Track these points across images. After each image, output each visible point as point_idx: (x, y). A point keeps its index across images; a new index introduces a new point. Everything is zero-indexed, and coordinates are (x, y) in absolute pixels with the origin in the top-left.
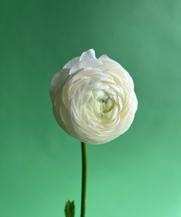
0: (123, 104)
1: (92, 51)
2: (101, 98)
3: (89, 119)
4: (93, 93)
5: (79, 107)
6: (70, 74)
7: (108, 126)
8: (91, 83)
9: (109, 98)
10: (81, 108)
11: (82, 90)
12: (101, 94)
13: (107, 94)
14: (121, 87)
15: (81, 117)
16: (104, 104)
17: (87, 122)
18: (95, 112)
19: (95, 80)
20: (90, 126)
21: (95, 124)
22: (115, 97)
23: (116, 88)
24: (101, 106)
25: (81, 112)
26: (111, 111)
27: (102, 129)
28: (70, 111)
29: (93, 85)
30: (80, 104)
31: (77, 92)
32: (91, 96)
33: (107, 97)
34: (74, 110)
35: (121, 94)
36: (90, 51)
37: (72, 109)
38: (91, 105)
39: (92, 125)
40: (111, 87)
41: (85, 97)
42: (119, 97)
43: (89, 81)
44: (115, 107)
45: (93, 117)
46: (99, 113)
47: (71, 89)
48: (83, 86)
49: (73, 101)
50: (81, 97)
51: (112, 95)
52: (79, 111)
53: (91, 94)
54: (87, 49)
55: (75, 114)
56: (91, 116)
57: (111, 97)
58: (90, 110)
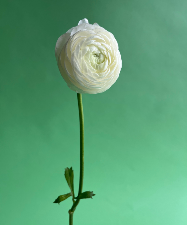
0: (112, 59)
1: (86, 20)
2: (96, 52)
3: (87, 68)
4: (90, 48)
5: (80, 58)
6: (71, 36)
7: (101, 74)
8: (88, 40)
9: (101, 53)
10: (81, 59)
11: (81, 45)
12: (95, 49)
13: (99, 49)
14: (110, 46)
15: (81, 67)
16: (98, 58)
17: (86, 70)
18: (92, 64)
19: (91, 38)
20: (88, 74)
21: (92, 72)
22: (106, 53)
23: (106, 45)
24: (96, 60)
25: (81, 62)
26: (104, 63)
27: (97, 76)
28: (73, 62)
29: (89, 41)
30: (80, 56)
31: (78, 47)
32: (88, 50)
33: (100, 52)
34: (76, 60)
35: (110, 51)
36: (85, 20)
37: (74, 60)
38: (89, 57)
39: (90, 73)
40: (102, 45)
41: (84, 51)
42: (108, 53)
43: (86, 39)
44: (106, 60)
45: (90, 66)
46: (94, 64)
47: (74, 44)
48: (82, 42)
49: (75, 54)
50: (81, 51)
51: (103, 50)
52: (80, 61)
53: (88, 48)
54: (82, 18)
55: (77, 64)
56: (89, 65)
57: (103, 52)
58: (88, 61)
